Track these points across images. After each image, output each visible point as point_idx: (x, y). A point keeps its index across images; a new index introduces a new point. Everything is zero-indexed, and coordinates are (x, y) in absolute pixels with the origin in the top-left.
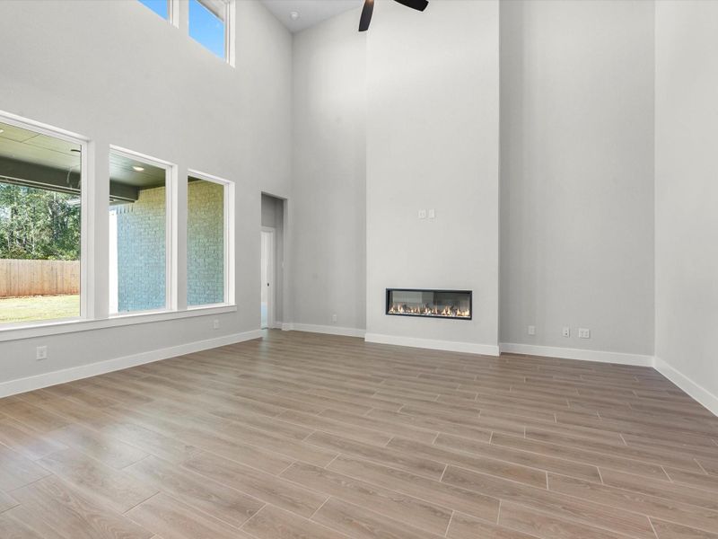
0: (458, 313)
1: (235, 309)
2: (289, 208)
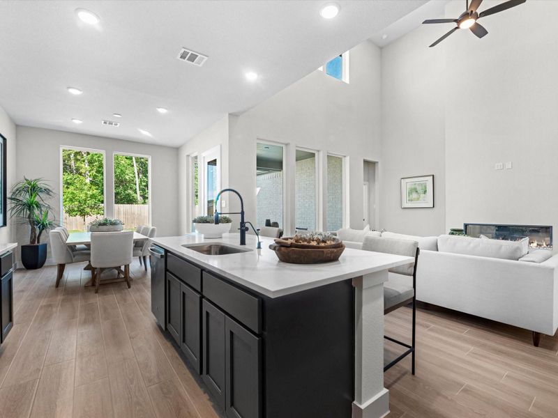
2: (379, 168)
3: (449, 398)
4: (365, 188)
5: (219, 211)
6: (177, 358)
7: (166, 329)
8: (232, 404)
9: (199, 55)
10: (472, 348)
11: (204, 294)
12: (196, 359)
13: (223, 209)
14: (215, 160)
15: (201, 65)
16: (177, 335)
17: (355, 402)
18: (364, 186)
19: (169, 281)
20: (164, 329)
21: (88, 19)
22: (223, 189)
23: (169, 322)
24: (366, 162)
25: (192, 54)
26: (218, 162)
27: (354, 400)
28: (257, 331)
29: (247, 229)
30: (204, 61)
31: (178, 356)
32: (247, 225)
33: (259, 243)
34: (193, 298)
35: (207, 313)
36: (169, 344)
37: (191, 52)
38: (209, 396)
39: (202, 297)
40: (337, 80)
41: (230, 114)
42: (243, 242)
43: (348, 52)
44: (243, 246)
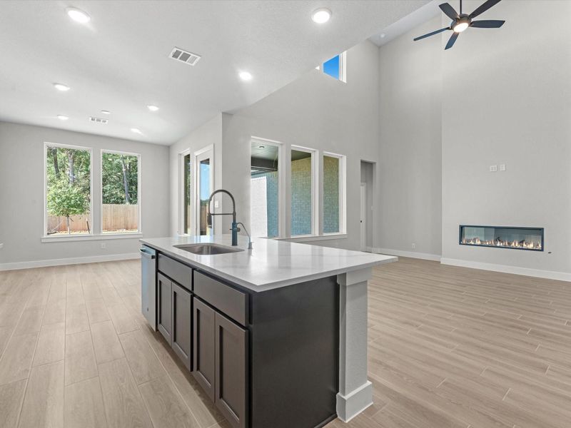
0: (524, 245)
1: (346, 237)
2: (377, 169)
3: (430, 390)
4: (362, 189)
5: (212, 212)
6: (168, 357)
7: (157, 330)
8: (221, 396)
9: (192, 55)
10: (457, 345)
11: (195, 292)
12: (187, 357)
13: (216, 210)
14: (208, 160)
15: (193, 64)
16: (168, 336)
17: (339, 394)
18: (361, 187)
19: (160, 282)
20: (155, 329)
21: (78, 17)
22: (216, 190)
23: (160, 323)
24: (364, 163)
25: (184, 53)
26: (211, 162)
27: (338, 391)
28: (244, 324)
29: (239, 230)
30: (197, 60)
31: (169, 356)
32: (238, 226)
33: (250, 244)
34: (184, 297)
35: (198, 311)
36: (160, 345)
37: (183, 52)
38: (200, 392)
39: (193, 296)
40: (334, 78)
41: (223, 113)
42: (234, 243)
43: (345, 52)
44: (234, 247)
